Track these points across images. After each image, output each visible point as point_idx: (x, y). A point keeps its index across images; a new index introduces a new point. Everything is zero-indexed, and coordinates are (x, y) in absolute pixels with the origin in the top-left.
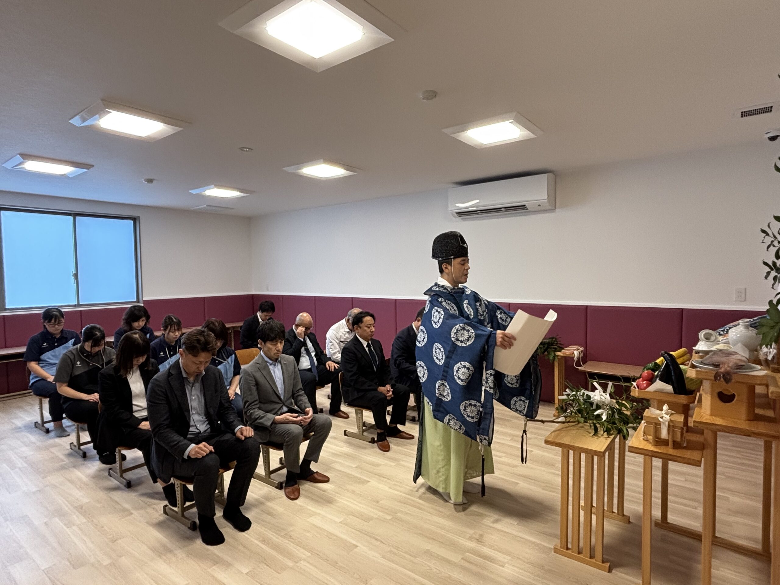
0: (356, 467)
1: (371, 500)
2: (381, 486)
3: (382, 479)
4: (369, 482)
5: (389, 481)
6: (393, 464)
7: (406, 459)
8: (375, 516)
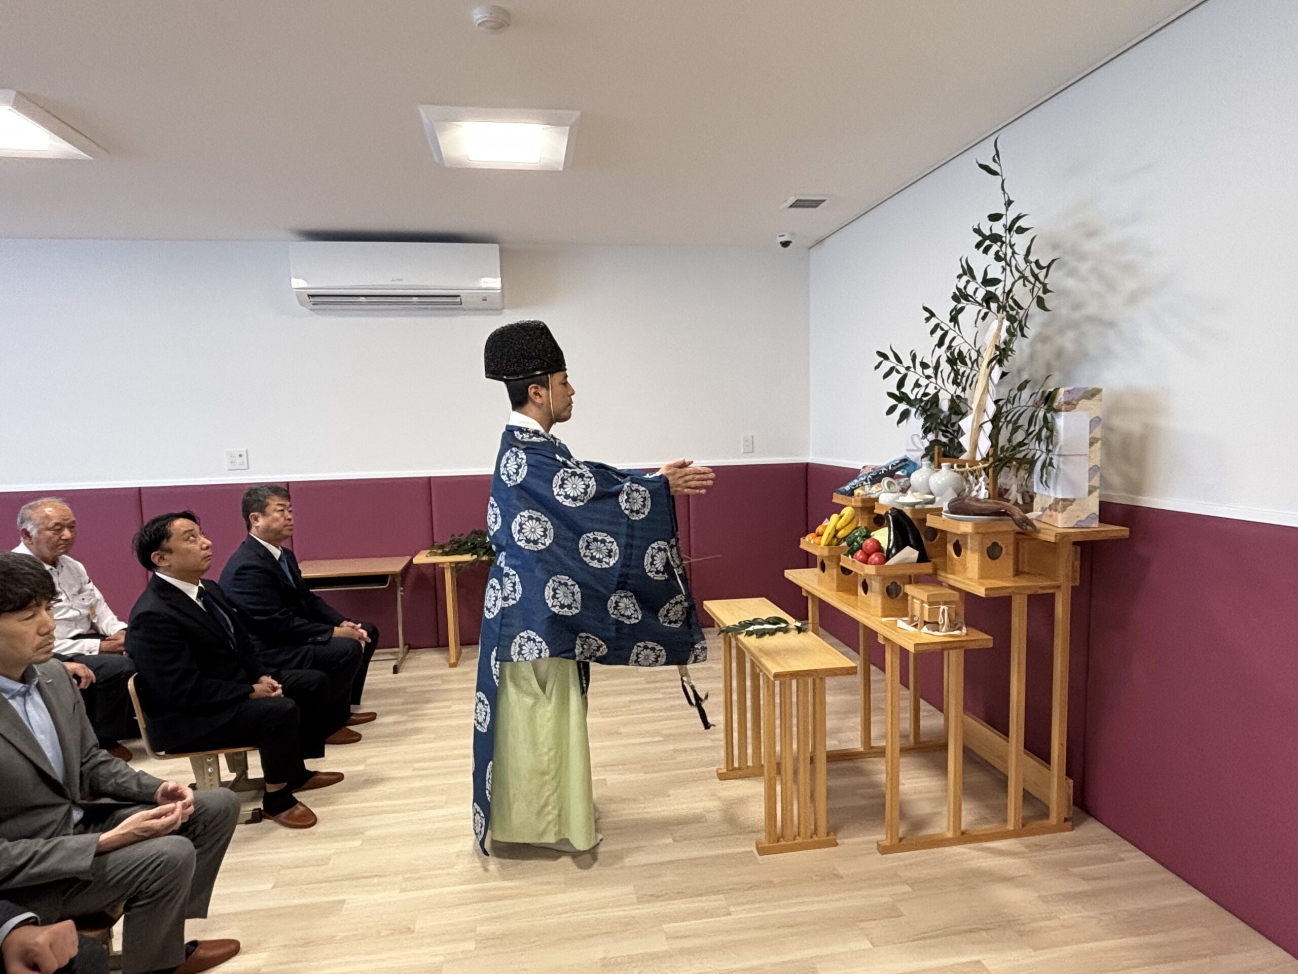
0: (274, 887)
1: (389, 935)
2: (379, 897)
3: (364, 881)
4: (343, 901)
5: (384, 879)
6: (357, 843)
7: (372, 823)
8: (440, 959)
